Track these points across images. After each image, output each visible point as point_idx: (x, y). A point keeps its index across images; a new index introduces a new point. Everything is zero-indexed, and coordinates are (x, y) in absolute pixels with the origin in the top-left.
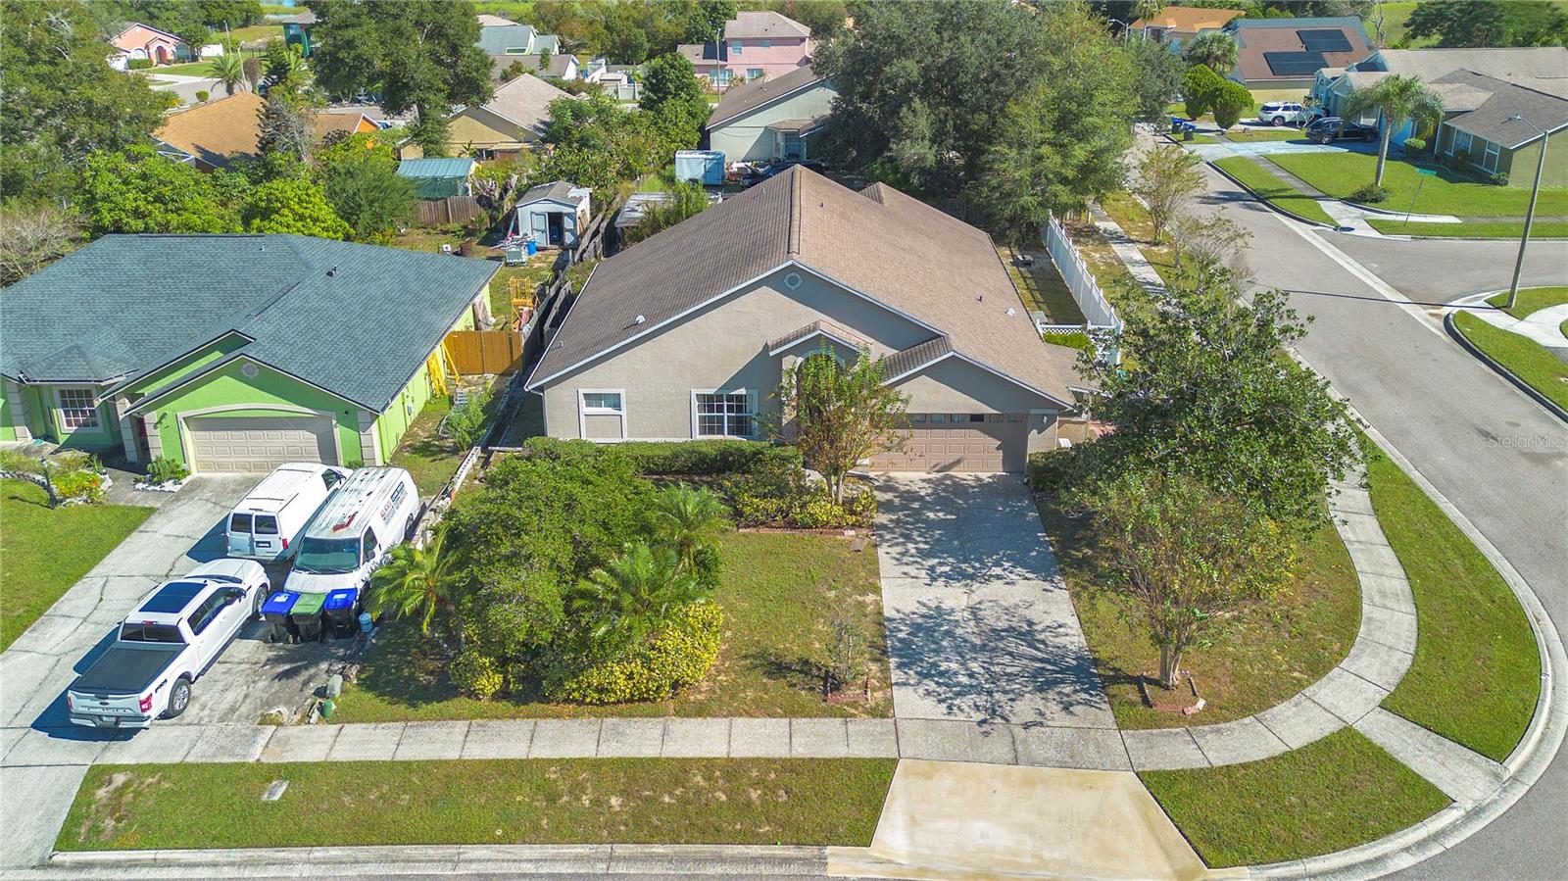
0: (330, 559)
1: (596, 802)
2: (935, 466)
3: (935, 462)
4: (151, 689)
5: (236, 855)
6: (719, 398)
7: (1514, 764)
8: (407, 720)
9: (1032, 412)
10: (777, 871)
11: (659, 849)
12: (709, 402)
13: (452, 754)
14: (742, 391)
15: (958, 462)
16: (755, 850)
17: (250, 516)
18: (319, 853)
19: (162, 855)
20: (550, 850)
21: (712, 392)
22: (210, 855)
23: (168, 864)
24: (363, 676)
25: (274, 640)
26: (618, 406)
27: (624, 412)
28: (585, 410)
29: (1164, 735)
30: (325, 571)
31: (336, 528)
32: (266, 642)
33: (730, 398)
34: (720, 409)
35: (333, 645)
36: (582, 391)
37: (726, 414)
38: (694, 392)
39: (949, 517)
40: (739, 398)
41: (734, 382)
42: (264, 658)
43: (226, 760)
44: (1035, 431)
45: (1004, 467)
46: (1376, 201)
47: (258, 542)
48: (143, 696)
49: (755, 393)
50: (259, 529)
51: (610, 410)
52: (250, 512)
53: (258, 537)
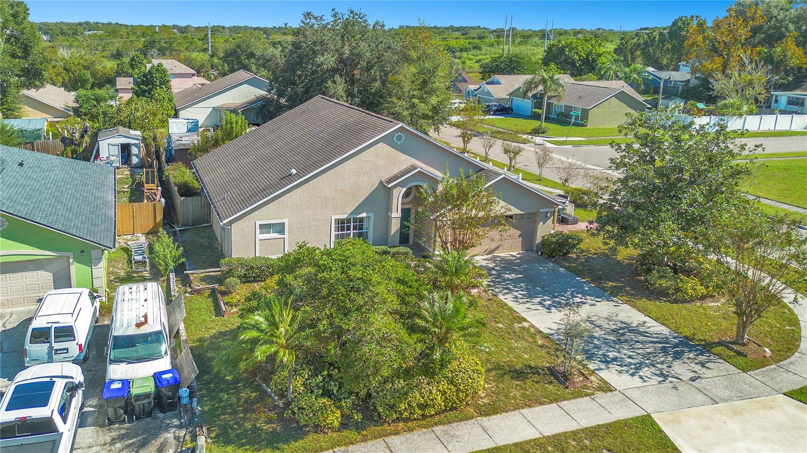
0: (141, 350)
2: (485, 251)
3: (485, 248)
6: (349, 221)
9: (542, 210)
12: (342, 225)
14: (364, 215)
15: (497, 248)
17: (49, 328)
21: (345, 216)
24: (213, 435)
25: (111, 423)
26: (282, 232)
27: (286, 236)
28: (260, 236)
30: (140, 360)
31: (139, 325)
32: (102, 426)
33: (355, 220)
34: (348, 229)
35: (164, 418)
36: (258, 223)
37: (352, 231)
38: (334, 217)
39: (518, 276)
40: (361, 220)
41: (358, 210)
42: (108, 439)
44: (542, 223)
45: (522, 248)
46: (543, 133)
47: (57, 350)
49: (372, 215)
50: (58, 339)
51: (276, 235)
52: (49, 325)
53: (56, 346)
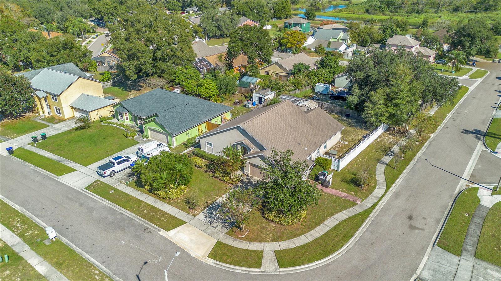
1: (143, 210)
4: (106, 171)
5: (100, 198)
7: (281, 270)
8: (135, 189)
10: (154, 229)
11: (143, 219)
13: (135, 196)
16: (153, 225)
18: (108, 201)
19: (94, 194)
20: (131, 213)
22: (98, 196)
23: (93, 196)
29: (231, 238)
31: (148, 154)
42: (129, 173)
43: (111, 185)
48: (104, 171)
52: (140, 148)
53: (141, 152)
